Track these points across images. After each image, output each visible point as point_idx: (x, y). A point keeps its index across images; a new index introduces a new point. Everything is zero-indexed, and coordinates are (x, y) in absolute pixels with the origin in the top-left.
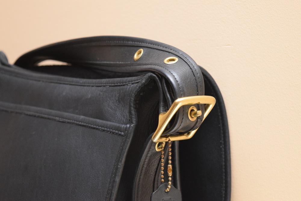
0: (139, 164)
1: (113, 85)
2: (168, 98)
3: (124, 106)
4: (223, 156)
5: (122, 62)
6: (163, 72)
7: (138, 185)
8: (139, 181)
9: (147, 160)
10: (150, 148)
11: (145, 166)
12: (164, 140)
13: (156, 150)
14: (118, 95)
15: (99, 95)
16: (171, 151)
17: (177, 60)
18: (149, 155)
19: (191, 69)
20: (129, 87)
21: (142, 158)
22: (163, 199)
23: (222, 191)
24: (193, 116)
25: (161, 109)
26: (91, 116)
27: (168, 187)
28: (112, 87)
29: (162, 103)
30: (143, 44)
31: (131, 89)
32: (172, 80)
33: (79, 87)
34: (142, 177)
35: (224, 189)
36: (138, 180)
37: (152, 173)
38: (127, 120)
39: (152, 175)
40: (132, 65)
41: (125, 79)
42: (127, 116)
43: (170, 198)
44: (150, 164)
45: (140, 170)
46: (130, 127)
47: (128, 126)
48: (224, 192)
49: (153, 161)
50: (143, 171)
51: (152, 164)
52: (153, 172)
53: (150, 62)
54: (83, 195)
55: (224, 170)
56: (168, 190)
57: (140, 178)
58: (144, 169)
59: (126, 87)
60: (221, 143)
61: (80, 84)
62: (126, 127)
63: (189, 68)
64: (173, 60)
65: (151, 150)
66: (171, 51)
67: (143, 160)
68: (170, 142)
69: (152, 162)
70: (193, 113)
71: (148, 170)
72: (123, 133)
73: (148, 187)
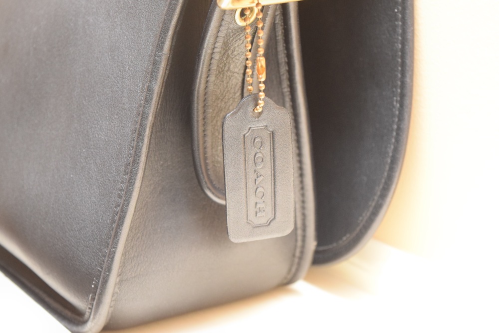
0: (202, 53)
4: (399, 31)
7: (205, 95)
8: (206, 87)
9: (219, 45)
10: (223, 20)
11: (217, 57)
12: (248, 3)
13: (236, 23)
18: (222, 34)
21: (207, 41)
22: (250, 128)
23: (395, 103)
27: (259, 104)
34: (212, 78)
35: (399, 99)
36: (202, 86)
37: (237, 70)
39: (238, 74)
43: (266, 126)
44: (230, 52)
45: (205, 66)
48: (398, 105)
49: (236, 45)
50: (214, 67)
51: (233, 51)
52: (239, 67)
54: (97, 113)
55: (399, 60)
56: (259, 109)
57: (207, 82)
58: (215, 62)
60: (396, 2)
65: (223, 23)
67: (211, 46)
68: (259, 8)
69: (235, 48)
71: (225, 64)
73: (229, 99)
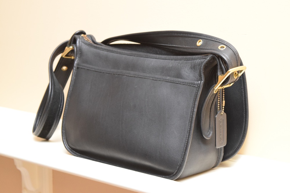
1: (186, 59)
2: (223, 67)
3: (195, 71)
4: (244, 95)
5: (187, 46)
6: (220, 54)
10: (212, 92)
12: (220, 88)
14: (190, 65)
15: (178, 65)
16: (224, 94)
17: (225, 47)
18: (211, 95)
19: (233, 51)
20: (197, 61)
24: (236, 76)
25: (219, 73)
26: (174, 77)
27: (222, 112)
28: (186, 61)
29: (219, 70)
30: (201, 37)
31: (199, 62)
32: (225, 59)
33: (162, 60)
38: (198, 79)
40: (197, 49)
41: (194, 57)
42: (197, 76)
43: (223, 118)
46: (201, 83)
47: (199, 82)
48: (245, 115)
53: (210, 48)
55: (244, 103)
59: (195, 61)
60: (242, 88)
61: (162, 58)
62: (198, 83)
63: (232, 51)
64: (223, 47)
66: (220, 42)
68: (224, 89)
70: (236, 75)
72: (196, 86)
